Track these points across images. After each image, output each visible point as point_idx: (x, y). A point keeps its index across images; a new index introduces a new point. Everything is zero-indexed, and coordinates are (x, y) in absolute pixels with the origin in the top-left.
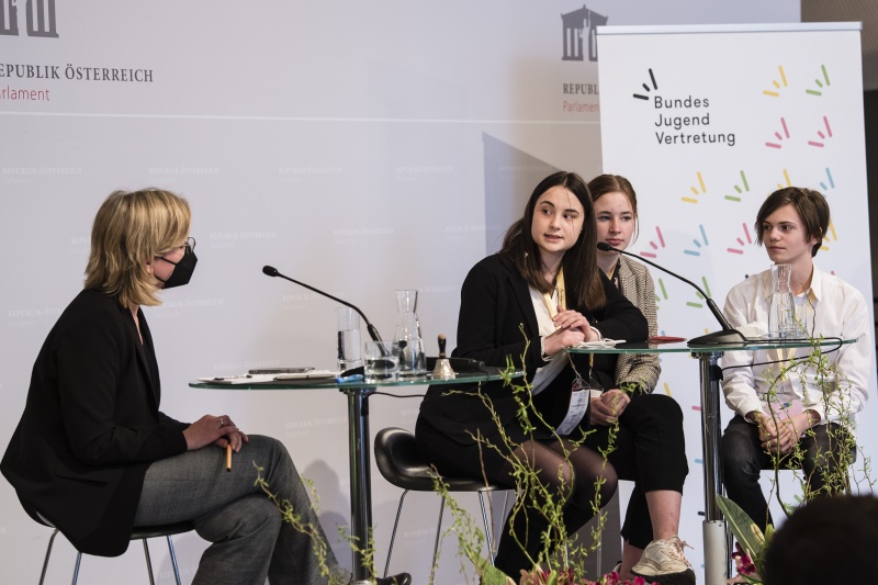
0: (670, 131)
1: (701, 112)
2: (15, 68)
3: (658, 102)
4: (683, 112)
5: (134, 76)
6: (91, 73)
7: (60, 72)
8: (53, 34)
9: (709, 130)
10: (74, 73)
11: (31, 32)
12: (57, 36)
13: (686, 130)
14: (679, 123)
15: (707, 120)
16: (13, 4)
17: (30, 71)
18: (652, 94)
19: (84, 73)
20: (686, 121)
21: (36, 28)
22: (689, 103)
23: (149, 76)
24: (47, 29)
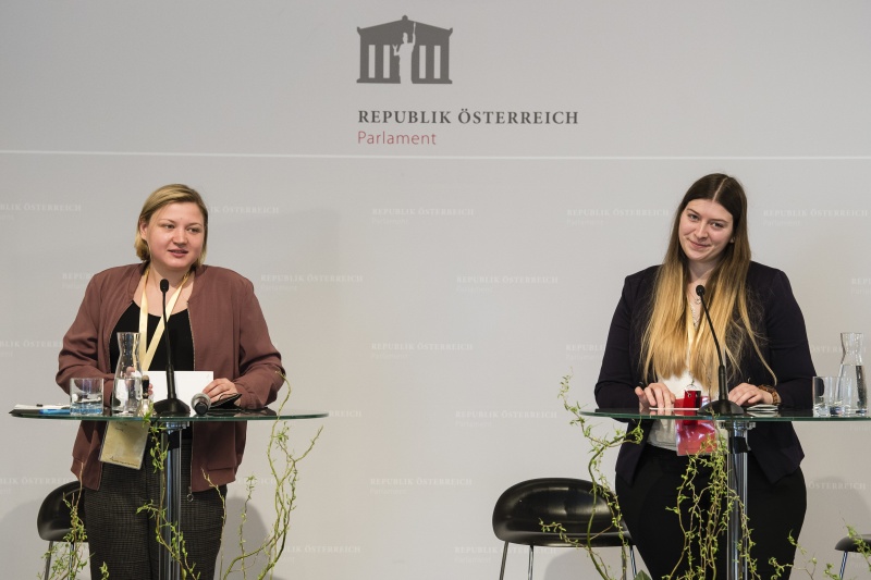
2: (394, 114)
5: (551, 118)
6: (493, 118)
7: (453, 117)
8: (445, 79)
10: (466, 116)
11: (415, 79)
12: (450, 82)
16: (395, 54)
17: (412, 117)
19: (484, 118)
21: (422, 75)
23: (572, 118)
24: (437, 75)
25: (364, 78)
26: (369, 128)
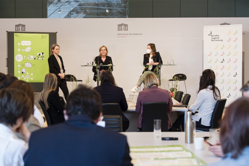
0: (213, 39)
1: (218, 37)
3: (212, 36)
4: (215, 37)
5: (139, 34)
6: (133, 34)
7: (128, 34)
8: (127, 30)
9: (219, 39)
10: (130, 34)
11: (124, 30)
13: (215, 39)
14: (214, 38)
15: (219, 38)
16: (122, 27)
17: (124, 34)
18: (211, 35)
20: (216, 38)
22: (216, 36)
23: (142, 34)
25: (118, 30)
26: (119, 36)
